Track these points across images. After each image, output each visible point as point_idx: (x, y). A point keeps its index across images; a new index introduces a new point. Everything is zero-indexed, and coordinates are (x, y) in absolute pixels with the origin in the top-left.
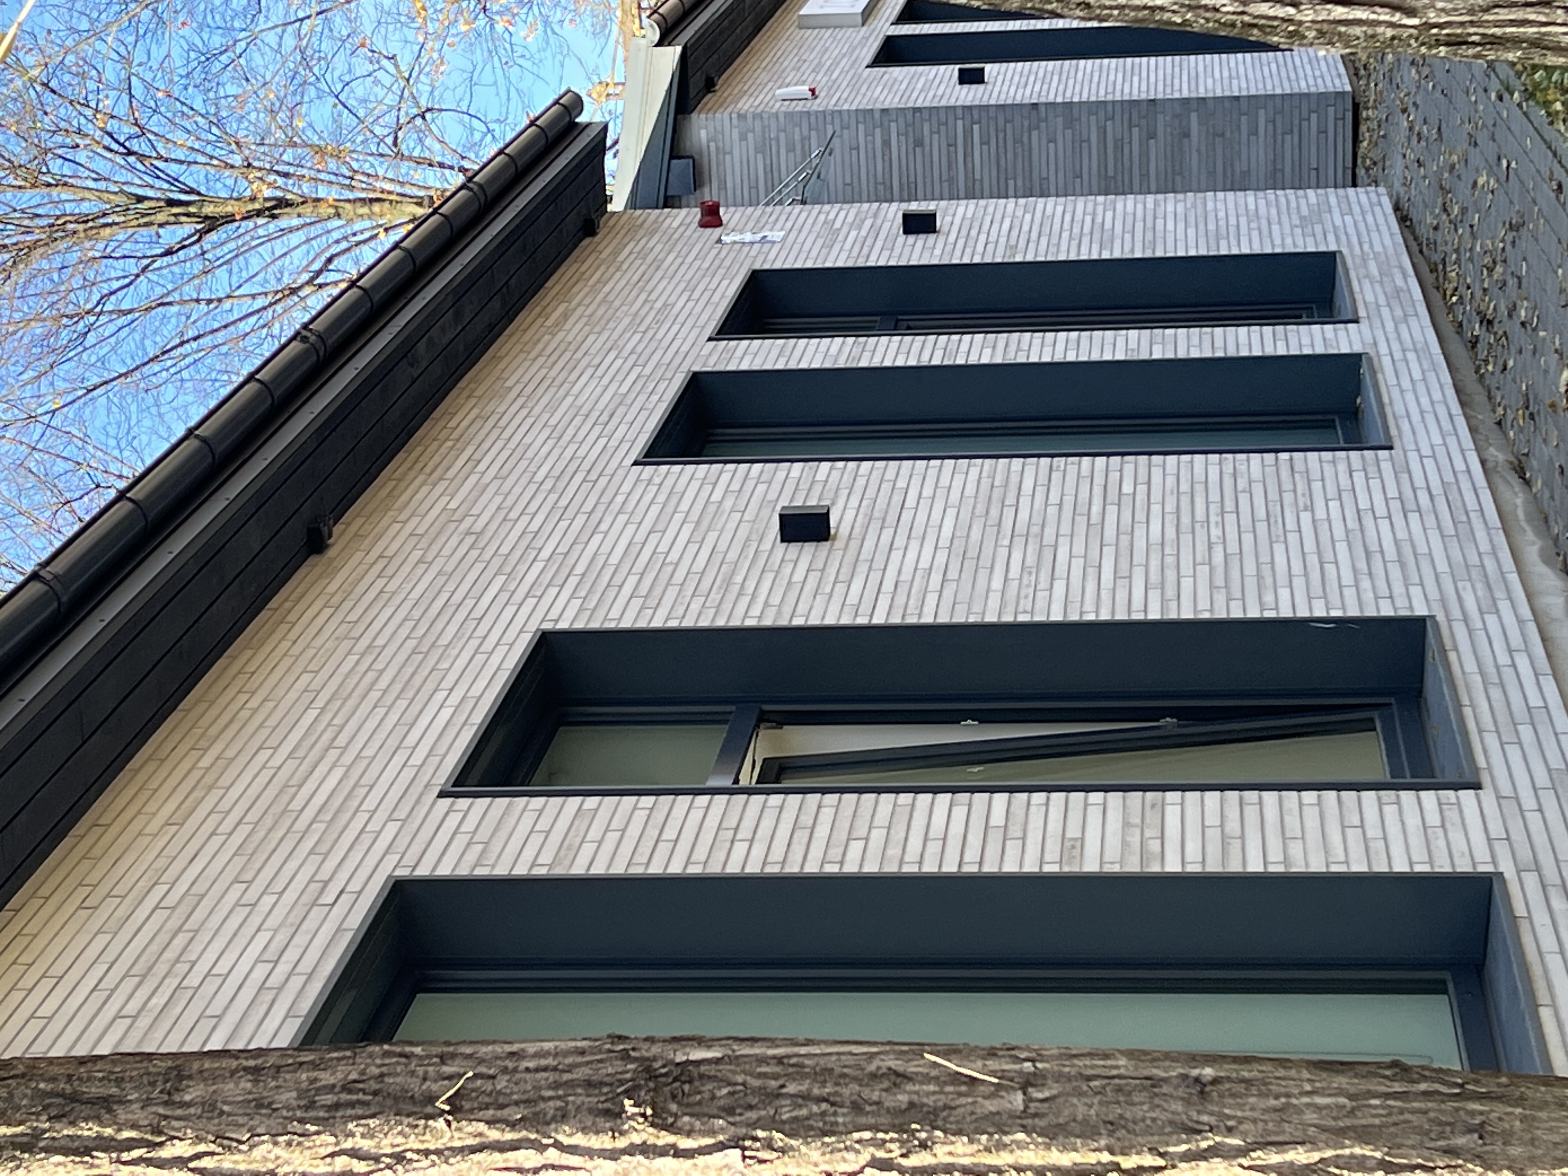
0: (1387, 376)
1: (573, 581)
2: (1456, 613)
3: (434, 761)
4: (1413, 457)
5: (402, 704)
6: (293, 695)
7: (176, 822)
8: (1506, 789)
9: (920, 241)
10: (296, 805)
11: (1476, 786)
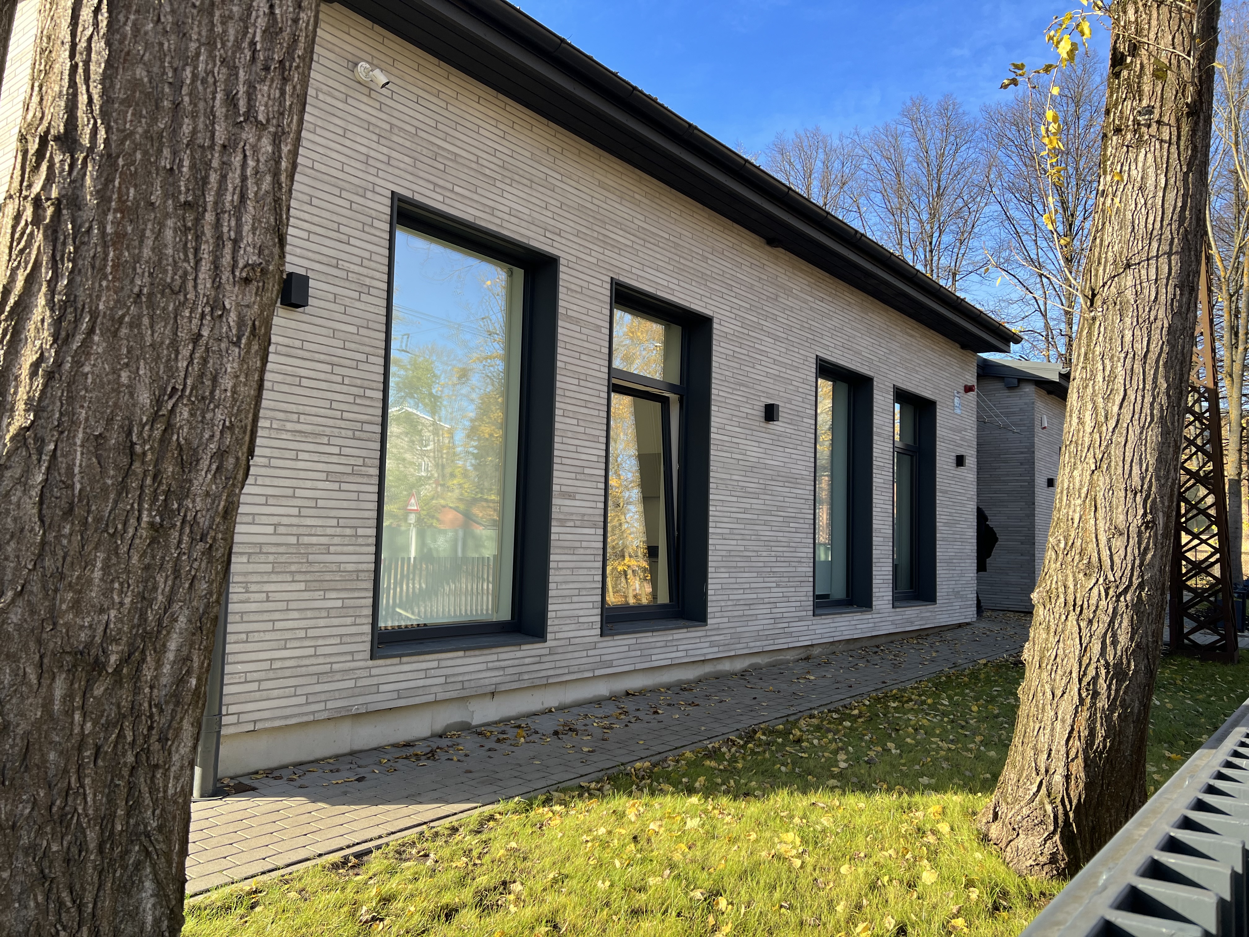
0: (858, 616)
1: (746, 332)
2: (709, 633)
3: (635, 277)
4: (810, 623)
5: (671, 268)
6: (679, 230)
7: (601, 185)
8: (598, 645)
9: (952, 460)
10: (607, 227)
11: (601, 635)
